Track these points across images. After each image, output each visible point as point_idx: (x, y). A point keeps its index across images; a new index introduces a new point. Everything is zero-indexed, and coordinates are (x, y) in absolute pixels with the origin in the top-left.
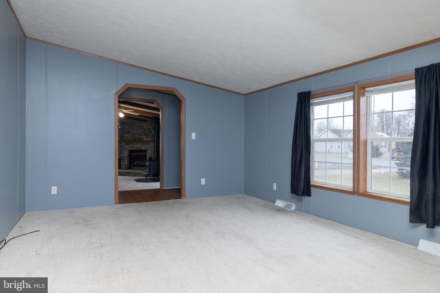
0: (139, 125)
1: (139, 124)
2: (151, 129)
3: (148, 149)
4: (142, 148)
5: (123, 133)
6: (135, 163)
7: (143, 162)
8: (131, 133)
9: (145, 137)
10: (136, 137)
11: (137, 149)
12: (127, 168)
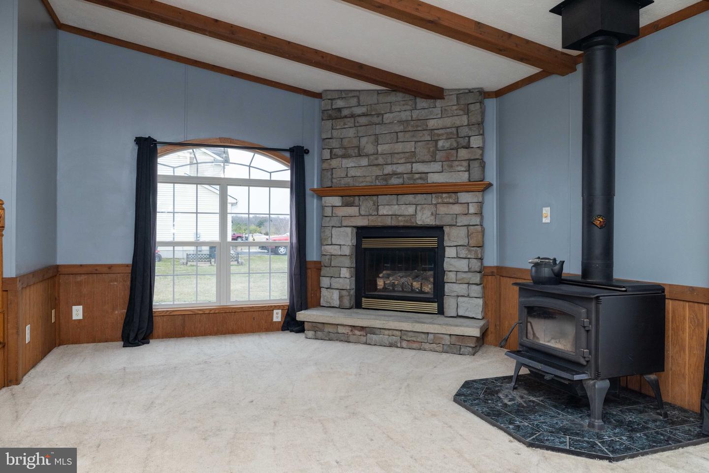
0: (405, 116)
1: (408, 113)
2: (464, 132)
3: (447, 220)
4: (419, 217)
5: (333, 156)
6: (380, 283)
7: (416, 277)
8: (367, 155)
9: (437, 166)
10: (388, 169)
11: (394, 223)
12: (347, 302)
